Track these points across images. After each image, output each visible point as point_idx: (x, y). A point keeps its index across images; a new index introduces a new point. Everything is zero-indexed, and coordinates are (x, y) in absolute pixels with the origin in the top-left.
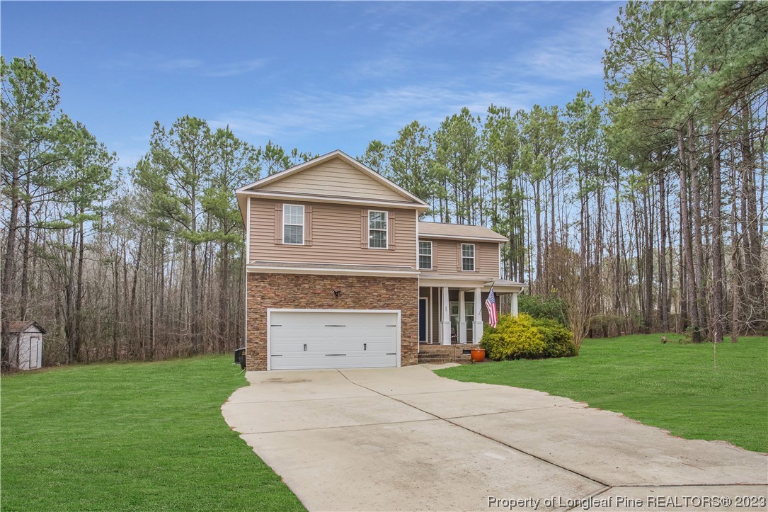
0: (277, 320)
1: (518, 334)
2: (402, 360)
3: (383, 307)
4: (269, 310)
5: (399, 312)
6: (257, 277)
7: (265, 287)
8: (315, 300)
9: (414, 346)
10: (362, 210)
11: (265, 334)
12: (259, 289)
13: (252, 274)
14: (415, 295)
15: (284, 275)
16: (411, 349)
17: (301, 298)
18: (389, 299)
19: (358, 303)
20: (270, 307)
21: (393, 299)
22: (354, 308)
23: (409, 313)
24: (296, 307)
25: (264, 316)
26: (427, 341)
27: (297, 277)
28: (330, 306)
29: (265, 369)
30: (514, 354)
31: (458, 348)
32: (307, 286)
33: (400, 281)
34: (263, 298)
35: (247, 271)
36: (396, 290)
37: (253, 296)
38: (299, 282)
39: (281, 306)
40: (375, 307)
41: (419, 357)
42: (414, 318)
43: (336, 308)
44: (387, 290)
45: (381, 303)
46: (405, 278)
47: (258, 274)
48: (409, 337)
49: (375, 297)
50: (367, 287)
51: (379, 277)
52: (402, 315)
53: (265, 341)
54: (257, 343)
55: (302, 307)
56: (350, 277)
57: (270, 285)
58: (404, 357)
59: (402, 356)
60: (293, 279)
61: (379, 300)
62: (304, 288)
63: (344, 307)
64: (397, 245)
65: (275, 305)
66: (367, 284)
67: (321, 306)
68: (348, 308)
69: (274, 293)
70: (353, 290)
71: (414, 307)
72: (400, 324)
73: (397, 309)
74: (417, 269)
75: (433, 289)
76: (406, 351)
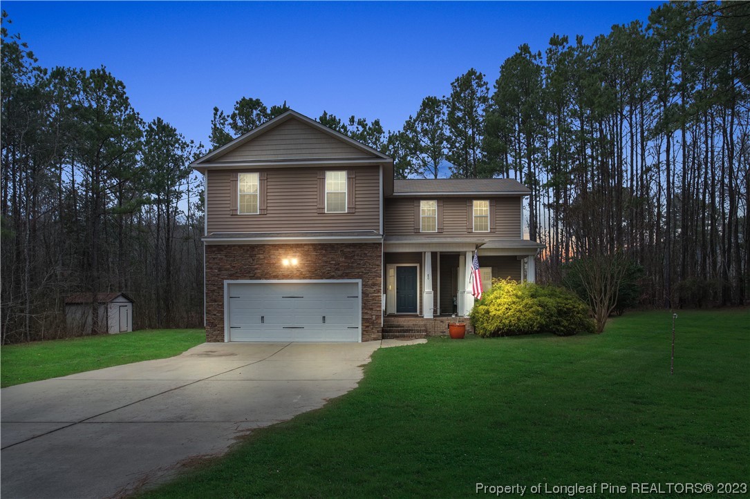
0: (234, 292)
1: (506, 306)
2: (363, 334)
3: (342, 277)
4: (226, 282)
5: (360, 281)
6: (214, 249)
7: (222, 258)
8: (270, 270)
9: (376, 319)
10: (318, 172)
11: (222, 305)
12: (216, 261)
13: (209, 247)
14: (378, 263)
15: (240, 246)
16: (373, 323)
17: (256, 269)
18: (348, 267)
20: (227, 279)
21: (352, 267)
22: (310, 277)
23: (370, 282)
24: (251, 278)
25: (221, 288)
26: (418, 313)
27: (252, 247)
28: (285, 277)
29: (223, 341)
30: (498, 331)
31: (442, 322)
32: (261, 256)
33: (360, 247)
34: (220, 270)
35: (205, 244)
36: (356, 257)
37: (211, 268)
38: (254, 253)
39: (238, 278)
40: (332, 277)
41: (383, 331)
42: (377, 288)
43: (291, 278)
44: (346, 258)
45: (340, 273)
46: (366, 244)
47: (215, 246)
48: (372, 309)
49: (333, 266)
50: (323, 256)
51: (337, 244)
52: (363, 285)
53: (222, 313)
54: (215, 315)
55: (257, 278)
56: (305, 245)
57: (226, 256)
58: (364, 332)
59: (363, 331)
60: (248, 250)
61: (338, 270)
62: (259, 259)
63: (299, 278)
64: (357, 207)
65: (231, 277)
66: (324, 252)
67: (276, 277)
68: (304, 278)
69: (230, 264)
70: (309, 259)
71: (377, 276)
72: (360, 295)
73: (358, 278)
74: (381, 233)
75: (434, 255)
76: (368, 324)
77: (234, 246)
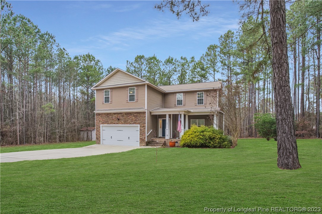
0: (104, 128)
2: (140, 144)
3: (133, 124)
4: (101, 125)
8: (113, 121)
10: (127, 88)
11: (100, 133)
12: (98, 118)
13: (97, 114)
14: (144, 119)
15: (104, 114)
16: (143, 140)
17: (109, 121)
18: (135, 120)
19: (126, 122)
20: (101, 124)
21: (137, 120)
22: (124, 124)
23: (142, 126)
24: (108, 124)
25: (100, 127)
27: (108, 114)
28: (117, 124)
29: (100, 144)
32: (110, 117)
33: (139, 113)
34: (99, 121)
35: (95, 113)
36: (138, 117)
37: (97, 121)
38: (108, 116)
39: (104, 124)
40: (131, 124)
42: (144, 127)
43: (119, 124)
44: (135, 117)
45: (133, 122)
46: (141, 112)
48: (143, 135)
49: (131, 120)
50: (128, 116)
51: (132, 113)
52: (140, 127)
53: (100, 135)
54: (98, 136)
55: (109, 124)
56: (123, 113)
57: (101, 117)
58: (141, 143)
61: (132, 121)
62: (110, 118)
63: (121, 124)
64: (138, 99)
65: (102, 123)
67: (114, 124)
68: (122, 124)
69: (102, 120)
70: (124, 118)
71: (144, 124)
72: (139, 130)
73: (138, 124)
74: (146, 108)
75: (170, 115)
76: (141, 140)
77: (103, 114)
